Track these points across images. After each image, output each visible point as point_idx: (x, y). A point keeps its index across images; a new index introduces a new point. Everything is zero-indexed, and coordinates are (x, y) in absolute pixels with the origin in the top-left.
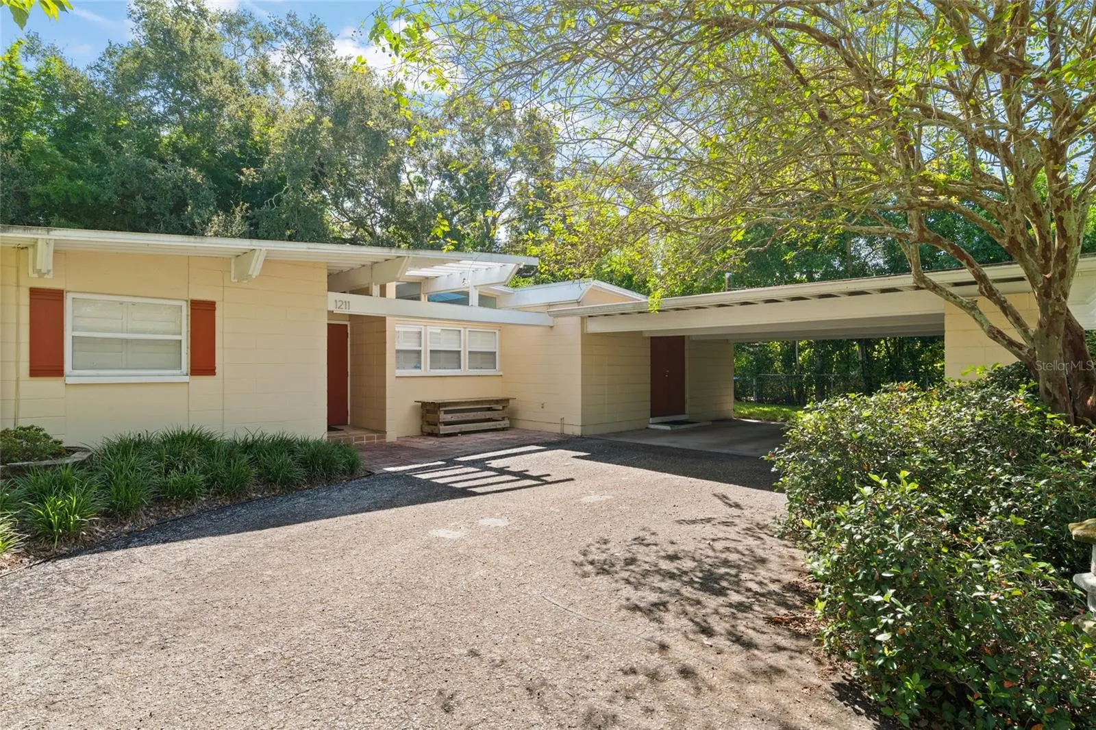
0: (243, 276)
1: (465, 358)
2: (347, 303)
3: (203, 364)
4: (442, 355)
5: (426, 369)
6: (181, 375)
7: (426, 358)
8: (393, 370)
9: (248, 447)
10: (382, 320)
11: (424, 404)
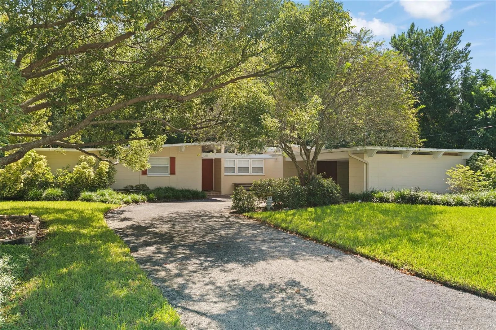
0: (181, 151)
1: (250, 170)
2: (207, 155)
3: (173, 172)
4: (243, 168)
5: (236, 173)
6: (168, 174)
7: (236, 169)
8: (224, 174)
9: (181, 191)
10: (220, 159)
11: (235, 184)
